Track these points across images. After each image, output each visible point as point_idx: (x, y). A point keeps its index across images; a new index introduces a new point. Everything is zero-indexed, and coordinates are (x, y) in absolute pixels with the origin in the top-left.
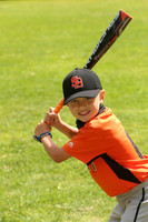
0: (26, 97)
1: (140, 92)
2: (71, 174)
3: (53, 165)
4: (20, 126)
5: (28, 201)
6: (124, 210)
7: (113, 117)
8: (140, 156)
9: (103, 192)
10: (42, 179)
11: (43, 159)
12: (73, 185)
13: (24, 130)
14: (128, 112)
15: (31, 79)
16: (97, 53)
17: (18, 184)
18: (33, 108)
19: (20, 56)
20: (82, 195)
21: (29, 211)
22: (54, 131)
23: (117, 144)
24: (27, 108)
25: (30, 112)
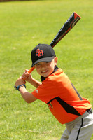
0: (10, 63)
1: (81, 59)
2: (38, 110)
3: (26, 105)
4: (6, 81)
5: (12, 128)
6: (70, 133)
7: (63, 74)
8: (81, 99)
9: (58, 122)
10: (20, 114)
11: (21, 101)
12: (39, 117)
13: (9, 83)
14: (74, 71)
15: (13, 52)
16: (57, 38)
17: (5, 117)
18: (14, 70)
19: (6, 37)
20: (45, 124)
21: (12, 134)
22: (28, 84)
23: (66, 91)
24: (11, 70)
25: (13, 72)
